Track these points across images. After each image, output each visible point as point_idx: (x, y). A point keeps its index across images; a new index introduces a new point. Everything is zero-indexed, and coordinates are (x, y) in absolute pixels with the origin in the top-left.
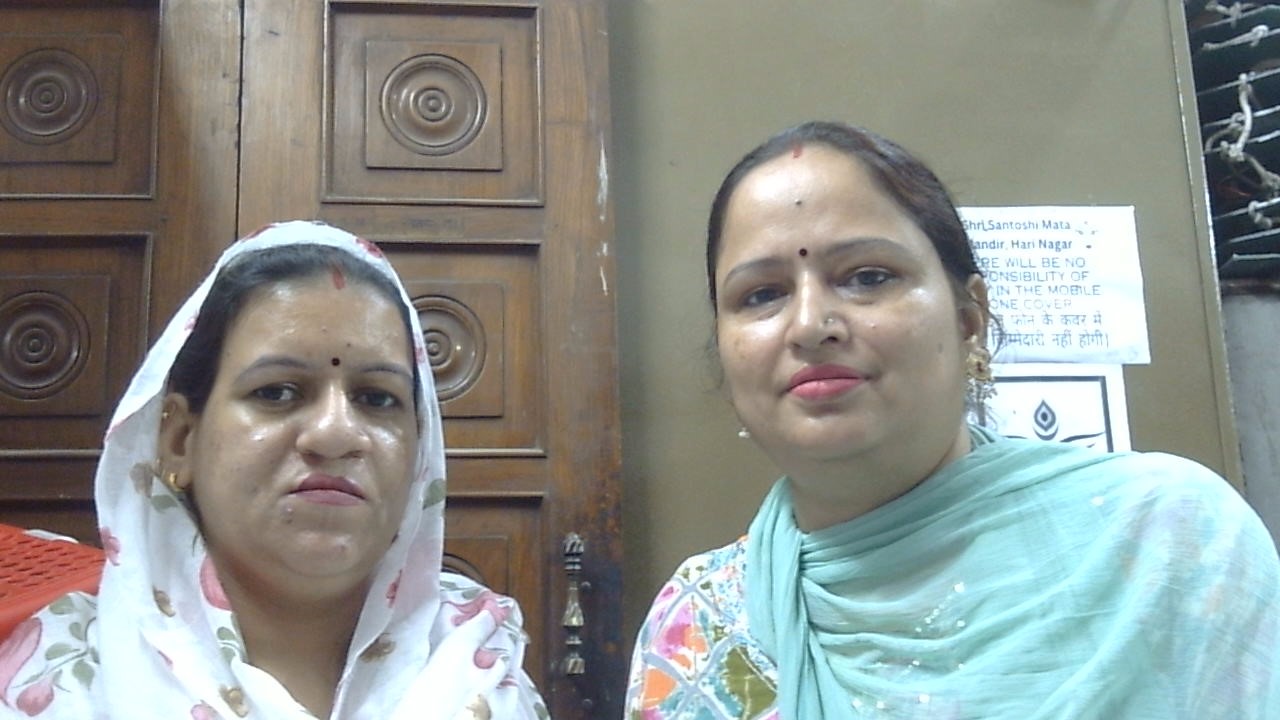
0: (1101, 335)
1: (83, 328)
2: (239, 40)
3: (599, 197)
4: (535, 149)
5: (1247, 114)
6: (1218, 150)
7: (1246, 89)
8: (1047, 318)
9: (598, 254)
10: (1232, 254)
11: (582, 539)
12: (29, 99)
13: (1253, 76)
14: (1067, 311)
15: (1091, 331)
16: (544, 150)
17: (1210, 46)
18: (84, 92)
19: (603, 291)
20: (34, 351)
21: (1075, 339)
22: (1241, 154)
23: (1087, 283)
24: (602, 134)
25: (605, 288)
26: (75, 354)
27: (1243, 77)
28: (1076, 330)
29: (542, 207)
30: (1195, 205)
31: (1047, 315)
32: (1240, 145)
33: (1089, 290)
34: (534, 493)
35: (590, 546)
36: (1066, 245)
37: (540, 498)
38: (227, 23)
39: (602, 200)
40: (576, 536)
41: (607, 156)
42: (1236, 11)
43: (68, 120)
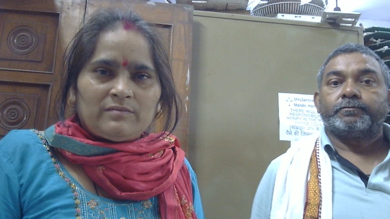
1: (28, 111)
3: (187, 83)
9: (185, 100)
12: (17, 41)
18: (34, 40)
19: (186, 111)
20: (13, 117)
24: (189, 64)
26: (25, 118)
31: (318, 128)
38: (79, 23)
39: (187, 84)
41: (190, 71)
42: (379, 41)
43: (29, 48)
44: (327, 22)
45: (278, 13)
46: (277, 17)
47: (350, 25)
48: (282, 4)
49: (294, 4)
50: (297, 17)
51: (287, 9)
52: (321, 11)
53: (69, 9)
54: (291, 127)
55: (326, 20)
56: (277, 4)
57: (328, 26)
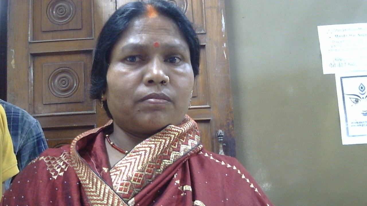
1: (77, 77)
4: (202, 16)
9: (223, 47)
11: (222, 131)
12: (56, 12)
16: (205, 16)
18: (72, 9)
19: (225, 58)
20: (64, 84)
24: (222, 10)
25: (225, 57)
26: (75, 85)
29: (205, 34)
34: (208, 119)
35: (225, 133)
37: (210, 120)
39: (223, 30)
40: (221, 131)
41: (224, 17)
43: (68, 17)
54: (334, 59)
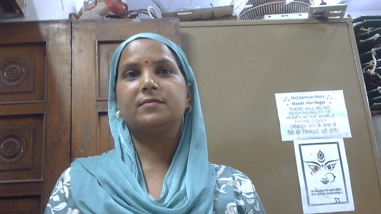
0: (336, 130)
1: (25, 142)
2: (71, 54)
5: (375, 61)
6: (367, 72)
7: (374, 53)
8: (319, 125)
10: (374, 103)
12: (7, 74)
13: (376, 49)
14: (325, 122)
15: (333, 128)
17: (362, 41)
18: (24, 71)
20: (10, 150)
21: (328, 131)
22: (374, 73)
23: (331, 114)
26: (22, 151)
27: (373, 49)
28: (328, 128)
30: (361, 89)
31: (319, 124)
32: (373, 70)
33: (331, 116)
36: (323, 103)
38: (66, 48)
42: (369, 30)
43: (19, 79)
44: (314, 17)
45: (264, 15)
46: (264, 19)
47: (338, 17)
48: (267, 5)
49: (279, 4)
50: (284, 17)
51: (273, 10)
52: (307, 7)
53: (55, 36)
54: (292, 126)
55: (314, 16)
56: (262, 6)
57: (316, 21)
